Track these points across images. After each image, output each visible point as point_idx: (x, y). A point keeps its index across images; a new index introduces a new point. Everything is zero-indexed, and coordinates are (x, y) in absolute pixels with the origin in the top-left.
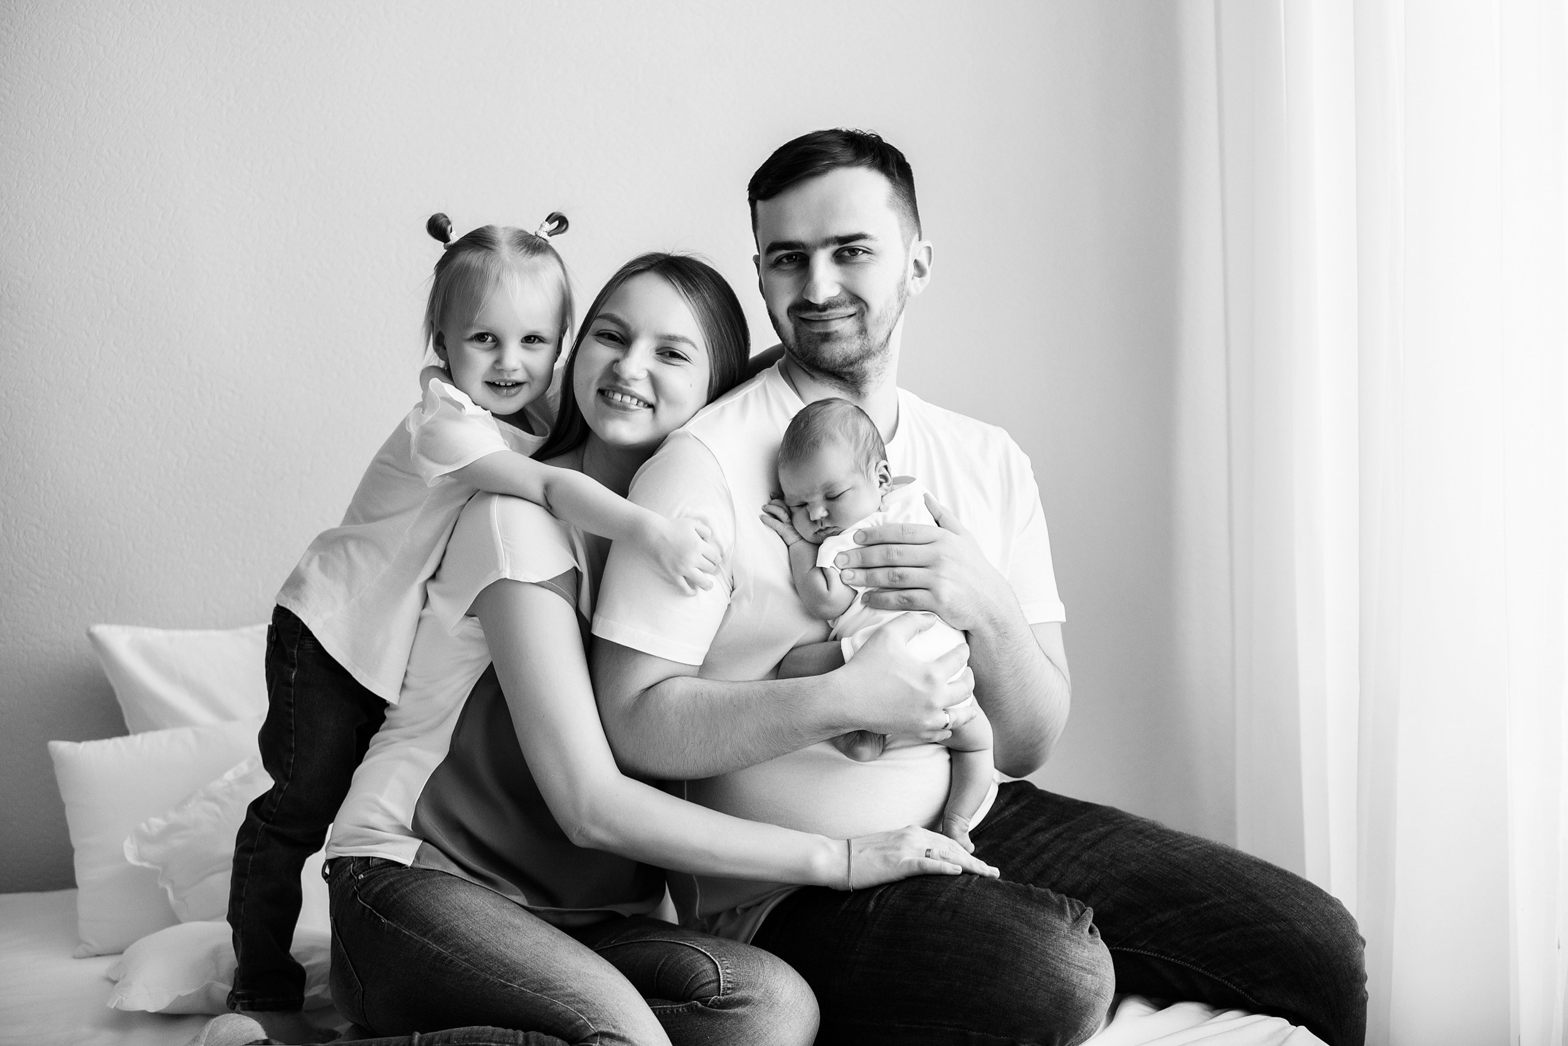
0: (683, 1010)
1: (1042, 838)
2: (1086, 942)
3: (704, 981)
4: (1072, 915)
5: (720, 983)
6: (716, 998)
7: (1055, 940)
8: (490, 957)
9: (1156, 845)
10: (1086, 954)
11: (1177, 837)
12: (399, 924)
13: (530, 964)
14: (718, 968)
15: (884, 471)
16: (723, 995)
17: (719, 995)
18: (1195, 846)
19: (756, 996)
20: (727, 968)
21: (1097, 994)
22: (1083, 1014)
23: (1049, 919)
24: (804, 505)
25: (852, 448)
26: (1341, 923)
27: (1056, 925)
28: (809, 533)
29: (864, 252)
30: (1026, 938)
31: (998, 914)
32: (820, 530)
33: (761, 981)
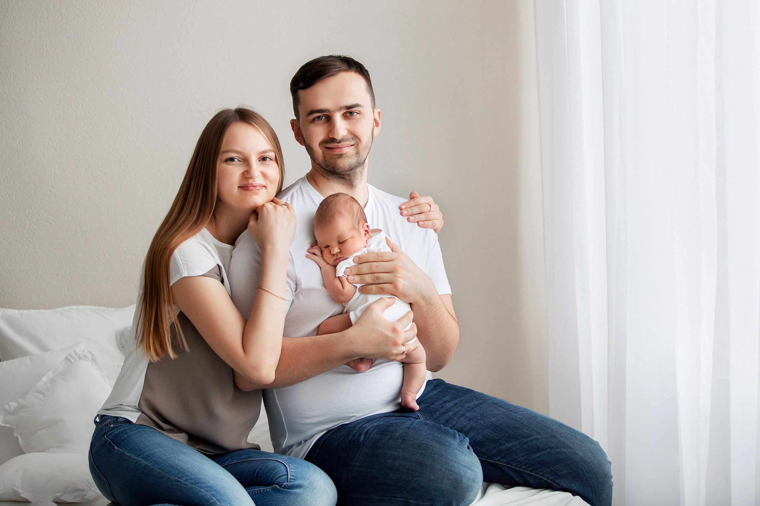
0: (269, 490)
1: (448, 405)
2: (466, 453)
3: (281, 475)
4: (459, 439)
5: (288, 476)
6: (286, 484)
7: (452, 450)
8: (171, 466)
9: (505, 410)
10: (467, 459)
11: (515, 407)
12: (125, 450)
13: (190, 470)
14: (287, 469)
15: (367, 228)
16: (290, 482)
17: (288, 482)
18: (525, 412)
19: (305, 484)
20: (292, 469)
21: (474, 481)
22: (466, 491)
23: (449, 440)
24: (328, 247)
25: (350, 218)
26: (598, 454)
27: (452, 443)
28: (331, 260)
29: (358, 113)
30: (438, 451)
31: (426, 439)
32: (336, 259)
33: (308, 477)
